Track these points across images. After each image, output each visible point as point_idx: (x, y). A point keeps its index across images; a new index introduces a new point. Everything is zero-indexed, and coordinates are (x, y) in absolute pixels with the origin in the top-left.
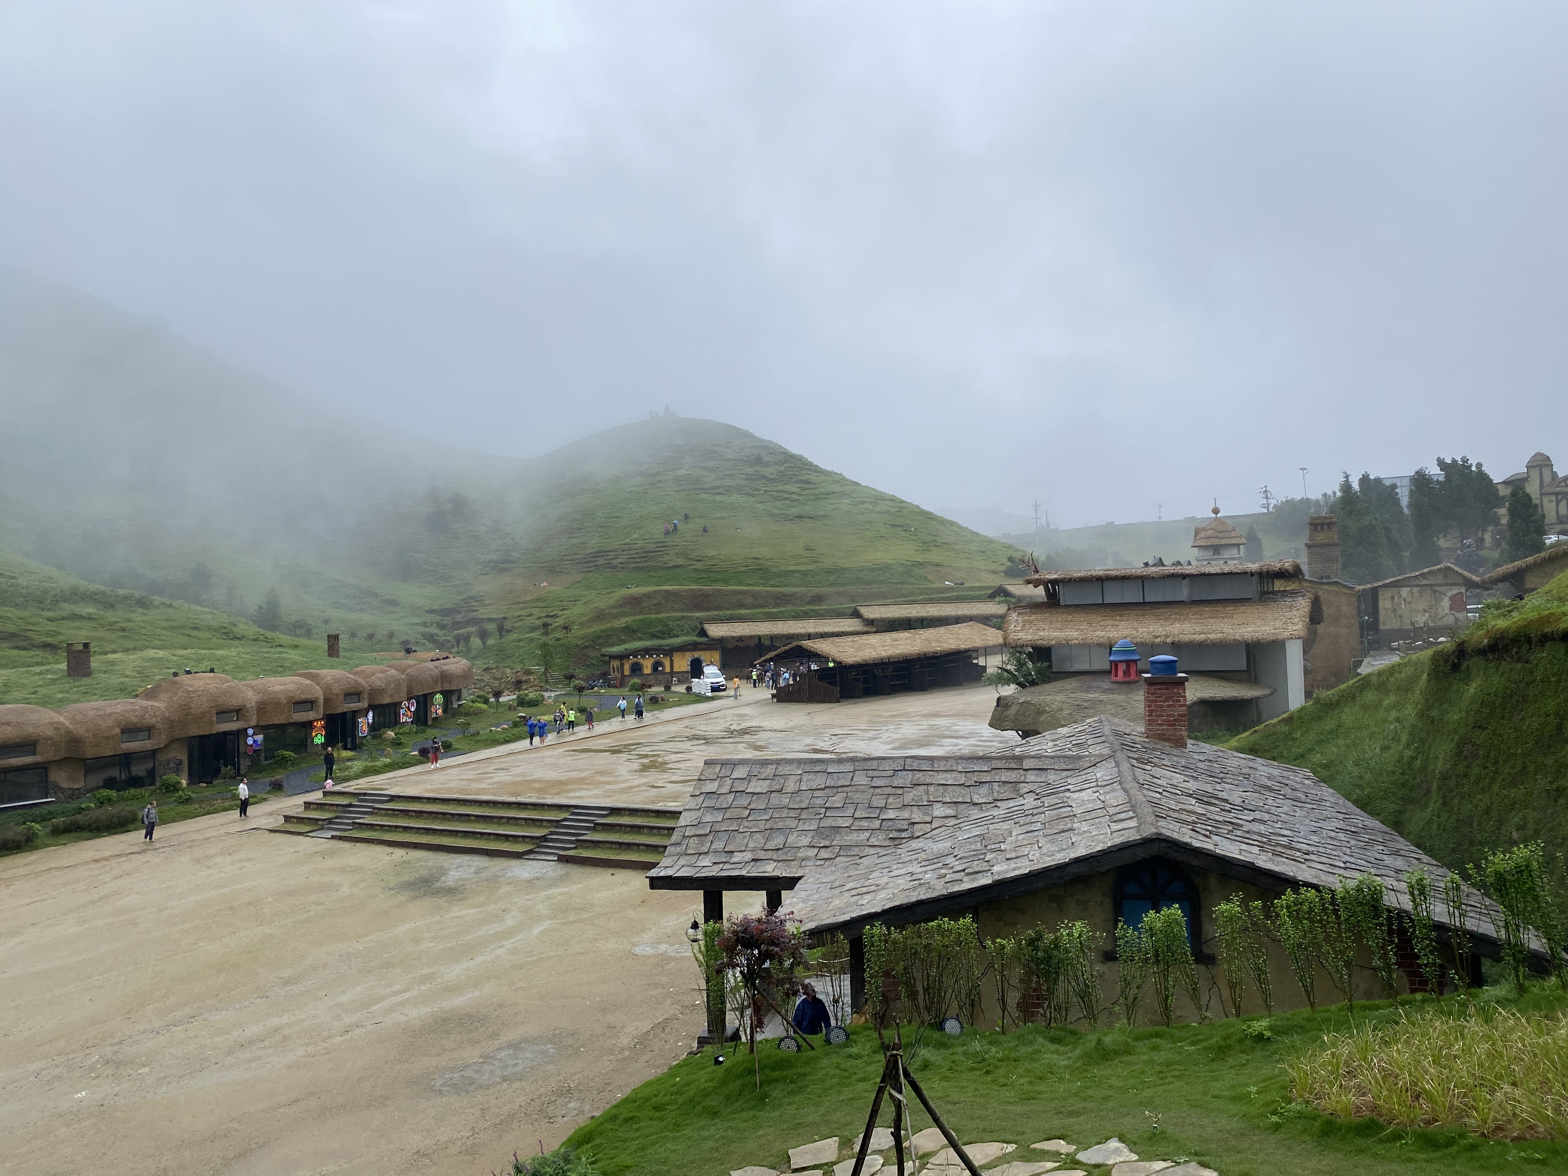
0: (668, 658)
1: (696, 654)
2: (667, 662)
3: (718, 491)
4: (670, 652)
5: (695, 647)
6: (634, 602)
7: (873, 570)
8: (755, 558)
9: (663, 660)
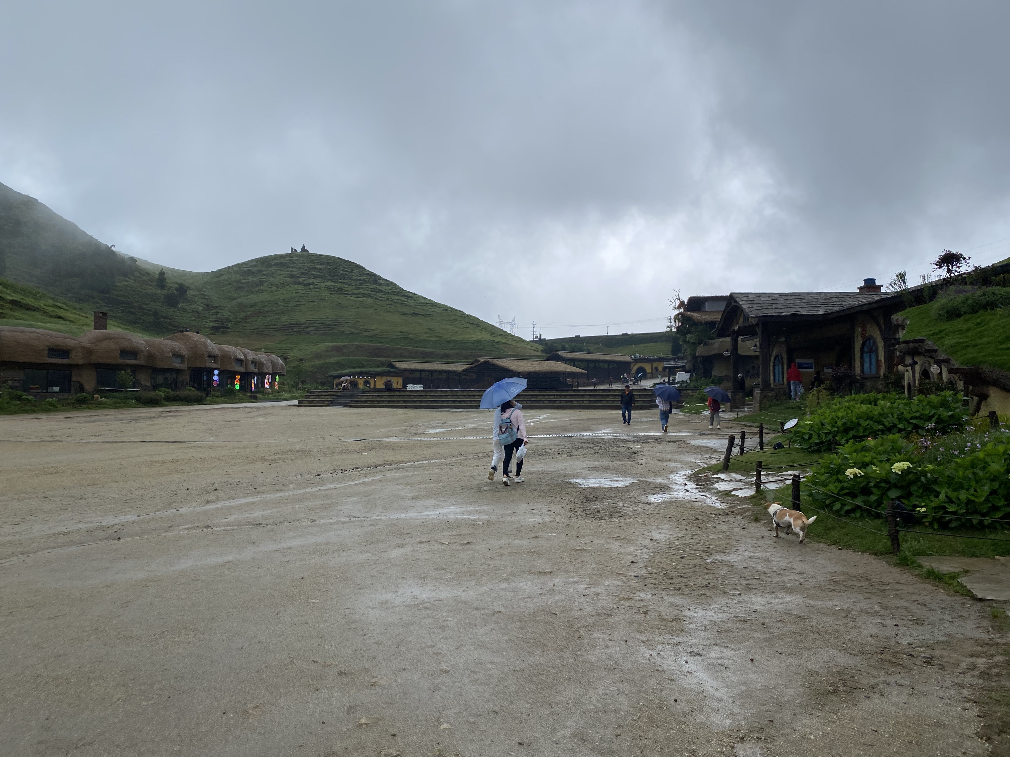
0: (373, 379)
1: (389, 378)
2: (372, 382)
3: (359, 295)
4: (374, 375)
5: (387, 374)
6: (338, 349)
7: (474, 343)
8: (401, 332)
9: (370, 380)
